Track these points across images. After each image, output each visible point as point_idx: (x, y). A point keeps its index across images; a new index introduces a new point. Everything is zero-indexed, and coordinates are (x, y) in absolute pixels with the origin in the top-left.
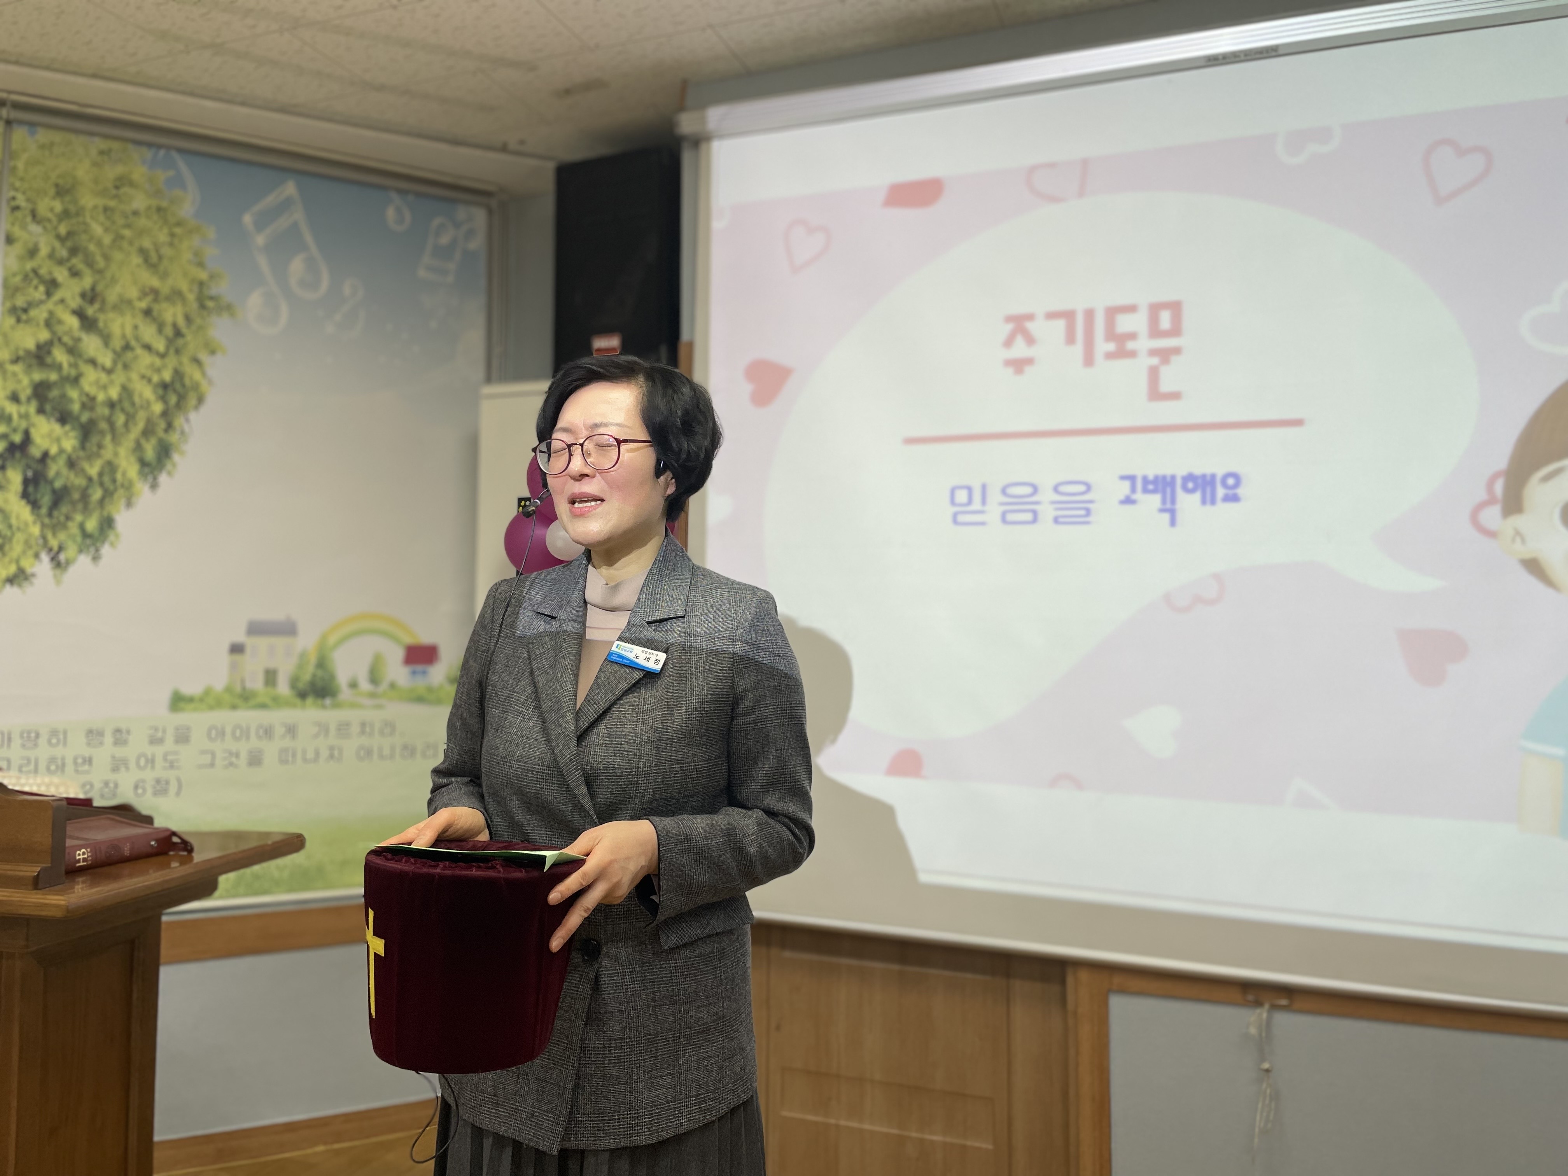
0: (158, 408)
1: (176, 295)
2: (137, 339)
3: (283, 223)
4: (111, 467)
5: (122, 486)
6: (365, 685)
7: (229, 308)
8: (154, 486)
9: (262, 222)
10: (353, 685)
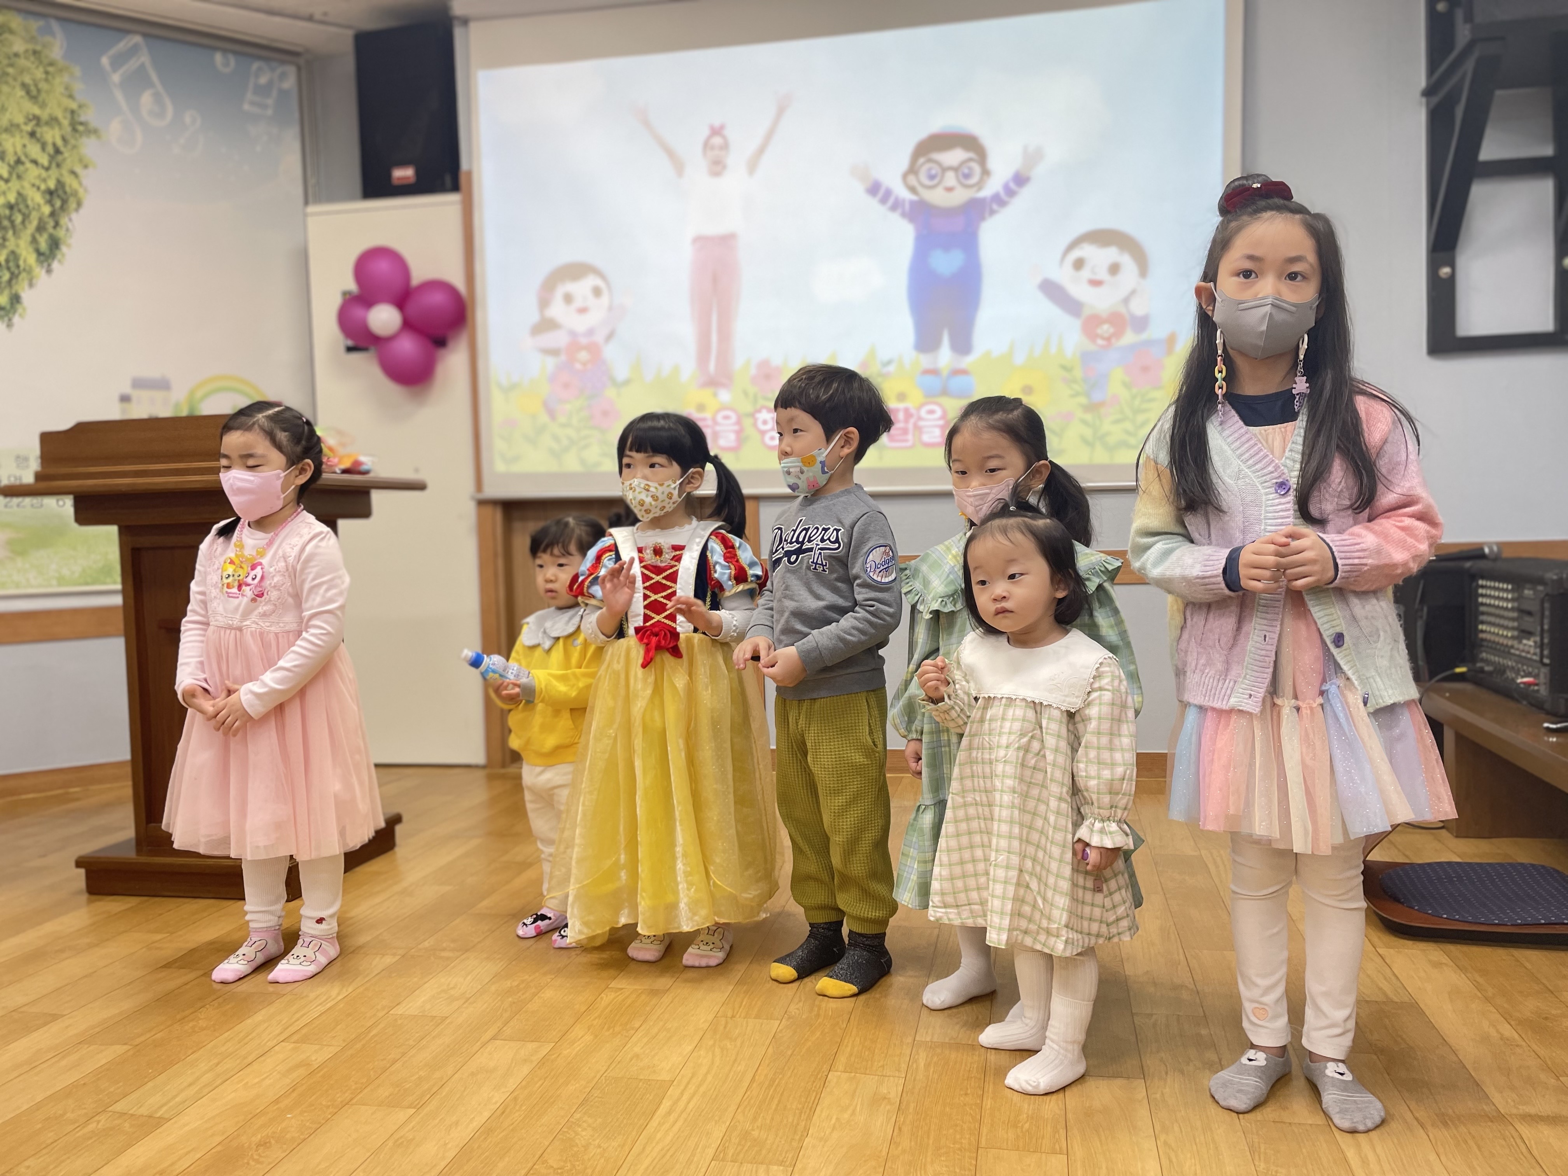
0: (47, 210)
1: (53, 121)
2: (26, 156)
3: (133, 64)
4: (14, 256)
5: (24, 270)
7: (95, 132)
8: (49, 271)
9: (118, 62)
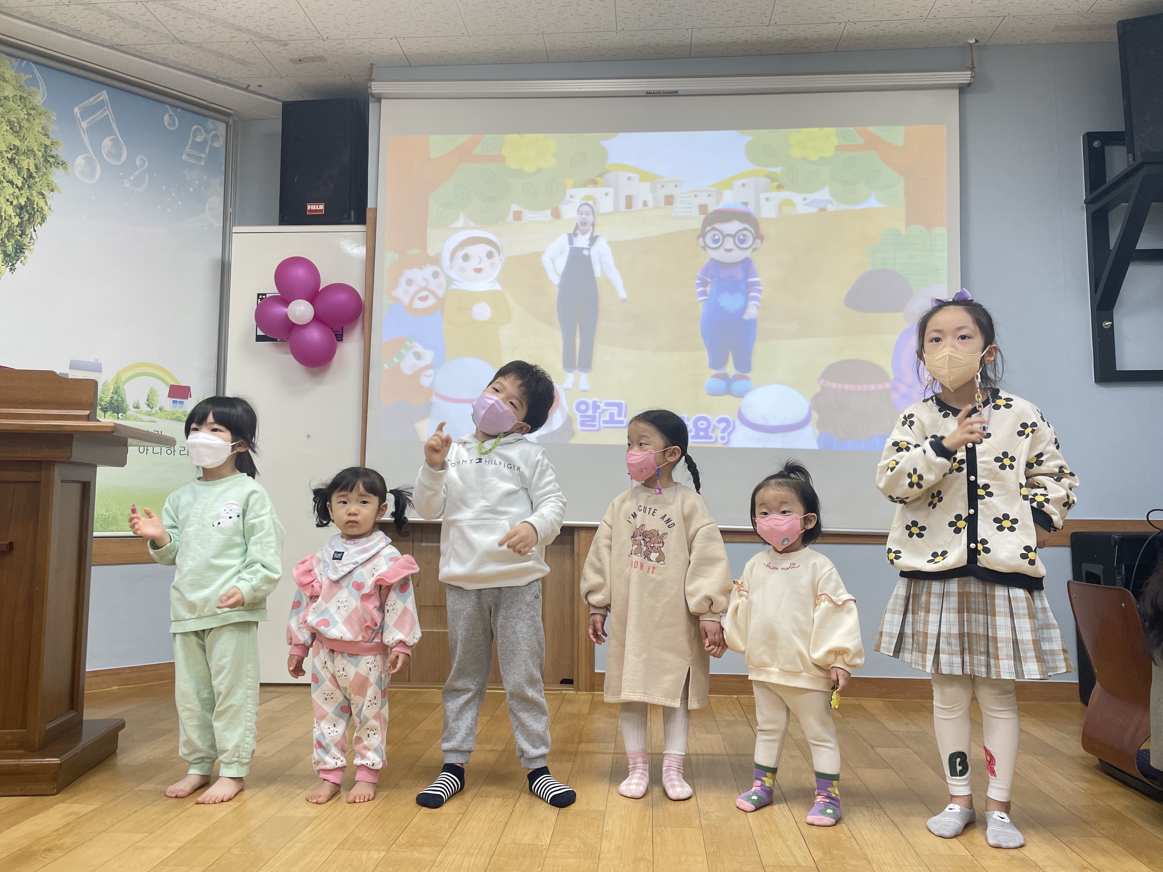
0: (16, 221)
1: (30, 152)
3: (99, 115)
6: (144, 408)
7: (63, 163)
8: (12, 269)
9: (86, 113)
10: (137, 407)
